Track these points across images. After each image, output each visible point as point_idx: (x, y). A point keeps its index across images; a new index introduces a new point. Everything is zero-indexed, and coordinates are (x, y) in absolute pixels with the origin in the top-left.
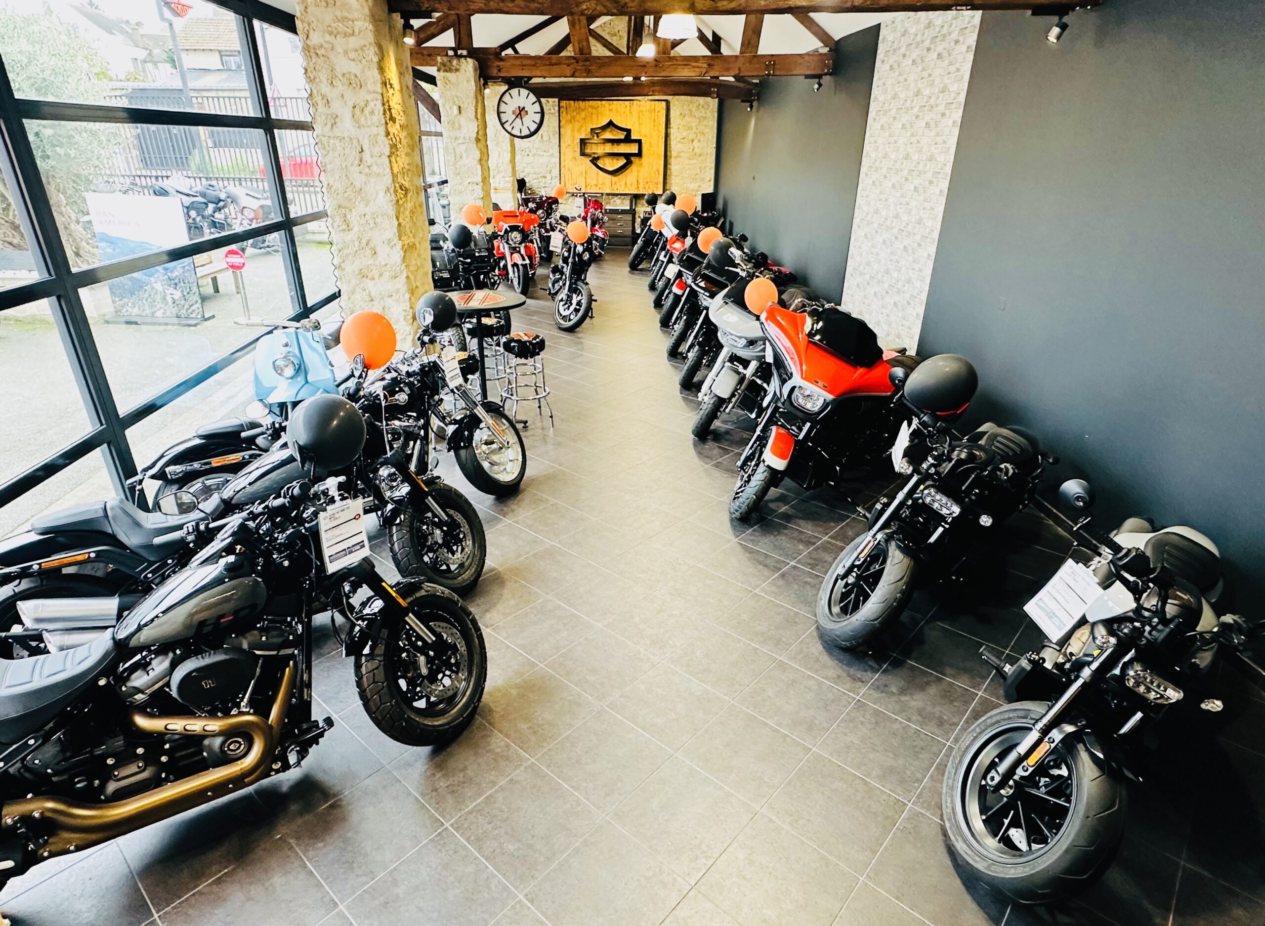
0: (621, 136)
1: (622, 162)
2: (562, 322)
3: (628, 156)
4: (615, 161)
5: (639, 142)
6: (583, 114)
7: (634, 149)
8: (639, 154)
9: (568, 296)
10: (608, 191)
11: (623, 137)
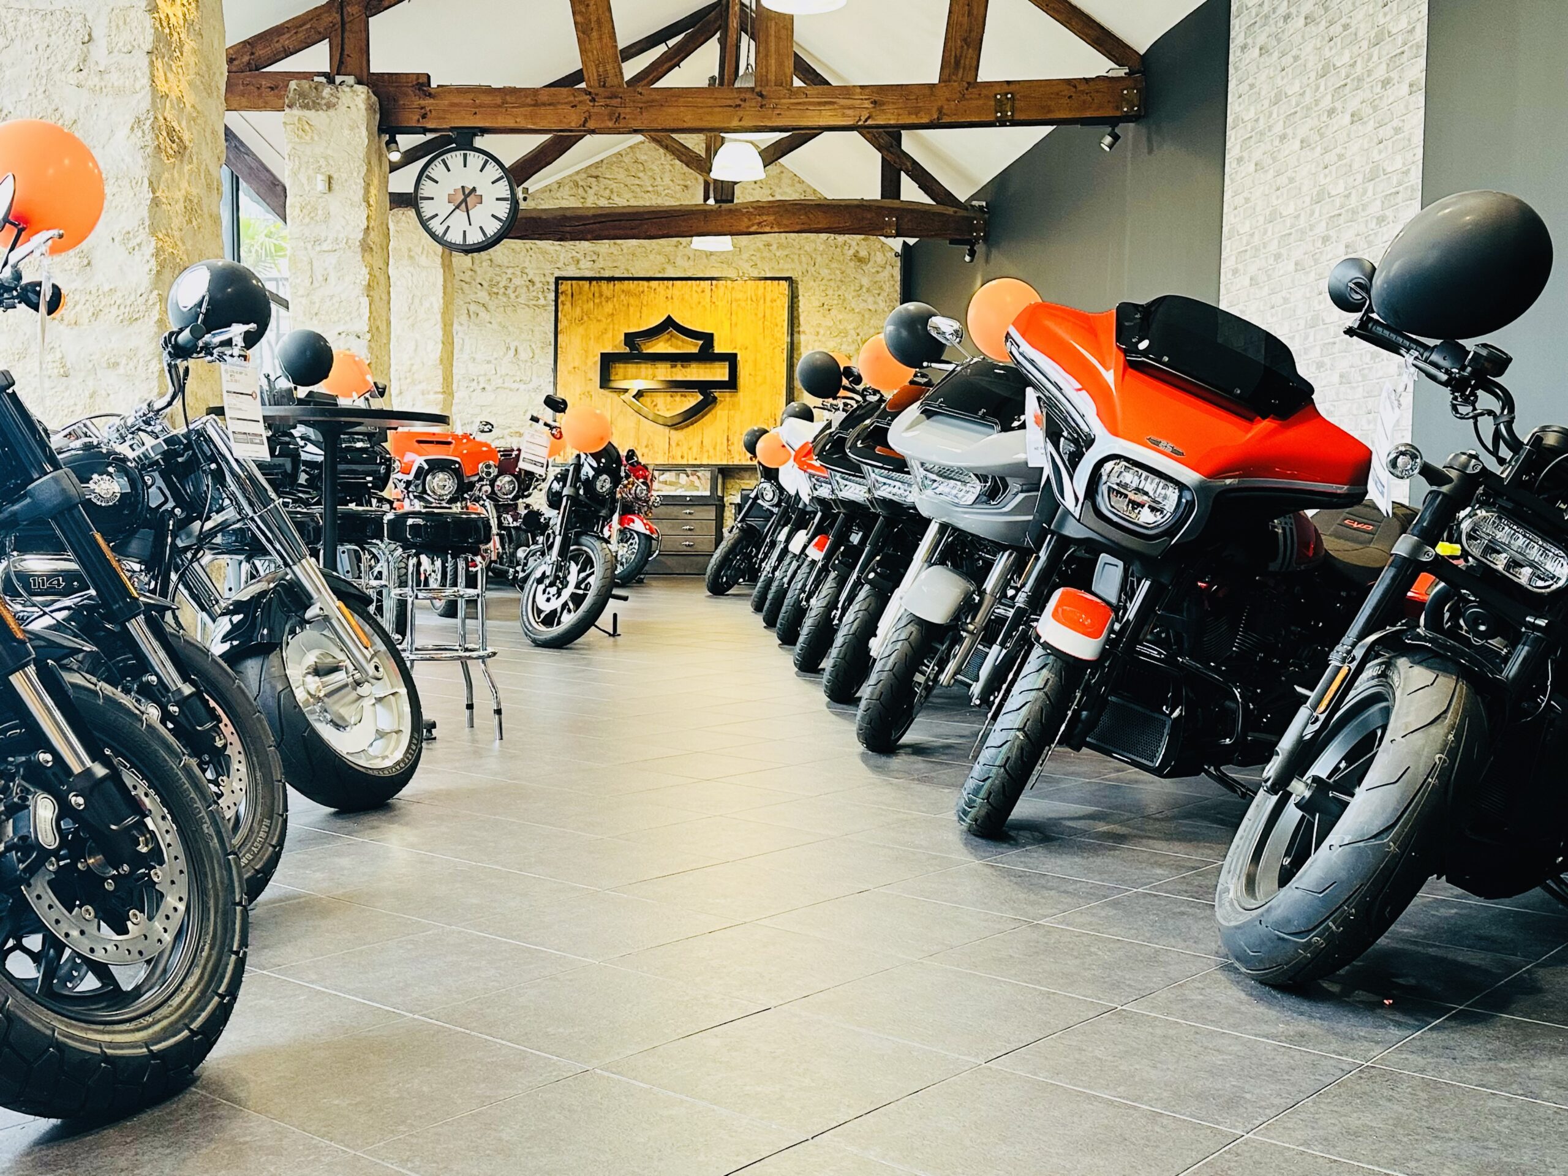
0: (692, 347)
1: (694, 399)
2: (542, 628)
3: (705, 387)
4: (678, 398)
5: (731, 359)
6: (609, 308)
7: (719, 373)
8: (732, 384)
9: (559, 568)
10: (661, 461)
11: (695, 350)
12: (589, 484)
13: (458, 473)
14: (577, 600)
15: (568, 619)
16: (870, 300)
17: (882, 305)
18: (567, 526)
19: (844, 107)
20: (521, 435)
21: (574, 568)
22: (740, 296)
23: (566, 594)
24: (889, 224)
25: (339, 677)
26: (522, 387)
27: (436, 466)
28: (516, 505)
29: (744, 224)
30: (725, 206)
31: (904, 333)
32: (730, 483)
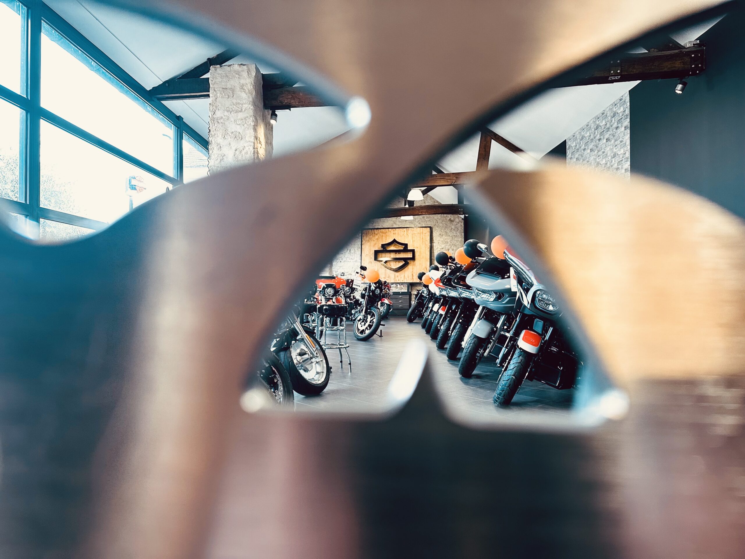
0: (401, 248)
1: (402, 263)
2: (360, 335)
3: (405, 259)
4: (397, 263)
5: (413, 251)
6: (377, 237)
7: (410, 255)
8: (413, 258)
9: (365, 317)
10: (393, 281)
11: (402, 249)
12: (373, 292)
13: (334, 288)
14: (370, 326)
15: (368, 332)
16: (455, 232)
17: (458, 234)
18: (367, 304)
19: (447, 179)
20: (351, 275)
21: (369, 317)
22: (416, 232)
23: (367, 324)
24: (461, 211)
25: (306, 356)
26: (352, 260)
27: (328, 286)
28: (350, 296)
29: (417, 212)
30: (412, 207)
31: (470, 249)
32: (413, 288)
